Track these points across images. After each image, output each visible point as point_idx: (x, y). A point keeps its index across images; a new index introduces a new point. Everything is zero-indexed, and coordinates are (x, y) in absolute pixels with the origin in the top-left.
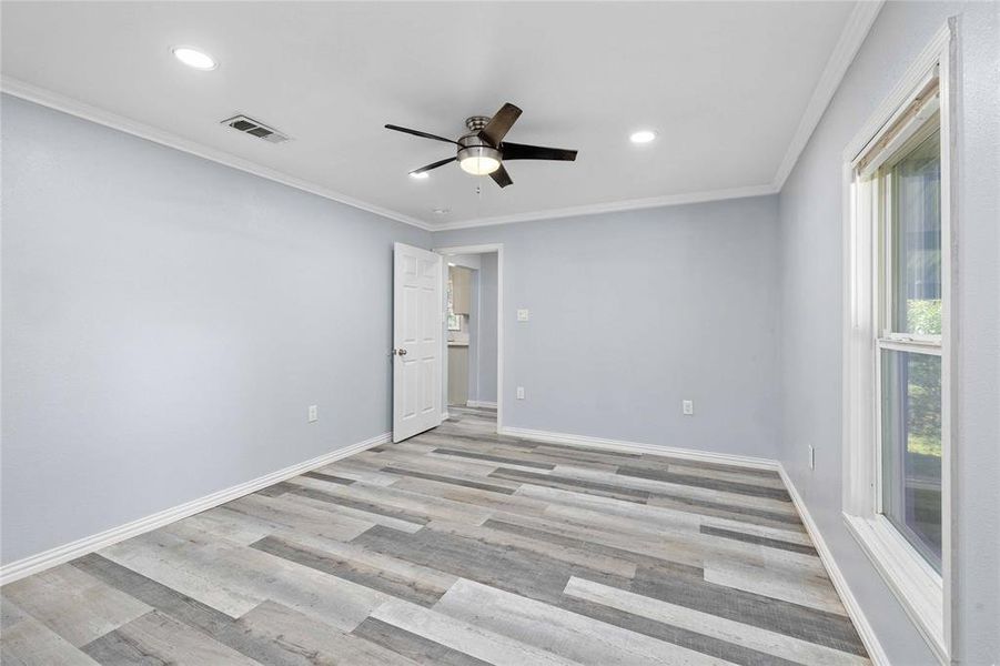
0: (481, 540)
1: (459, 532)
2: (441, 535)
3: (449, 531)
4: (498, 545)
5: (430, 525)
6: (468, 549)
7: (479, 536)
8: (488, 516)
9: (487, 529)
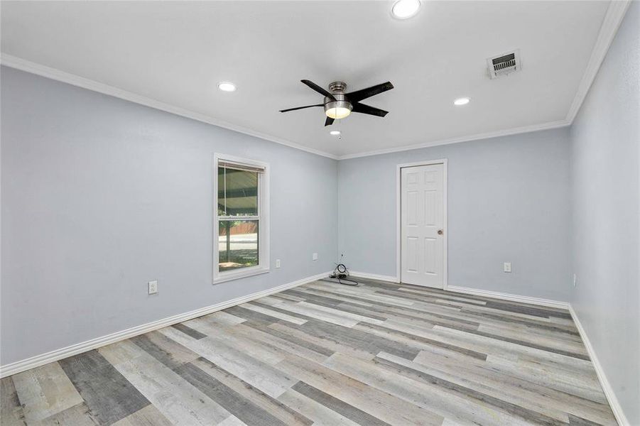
0: (337, 343)
1: (351, 349)
2: (363, 349)
3: (357, 351)
4: (329, 339)
5: (372, 356)
6: (346, 339)
7: (339, 346)
8: (329, 359)
9: (332, 349)
